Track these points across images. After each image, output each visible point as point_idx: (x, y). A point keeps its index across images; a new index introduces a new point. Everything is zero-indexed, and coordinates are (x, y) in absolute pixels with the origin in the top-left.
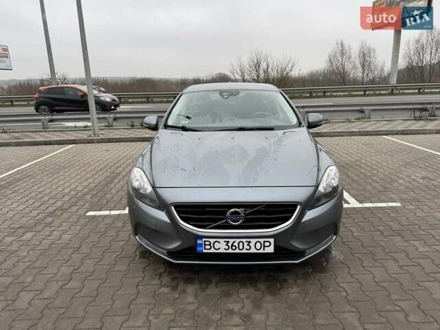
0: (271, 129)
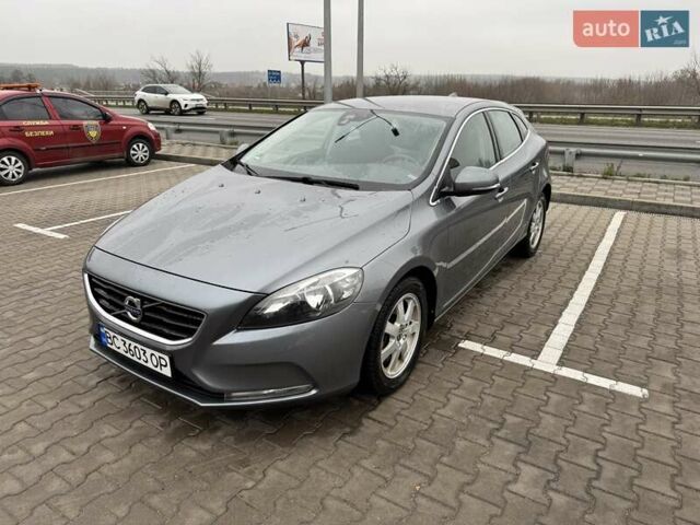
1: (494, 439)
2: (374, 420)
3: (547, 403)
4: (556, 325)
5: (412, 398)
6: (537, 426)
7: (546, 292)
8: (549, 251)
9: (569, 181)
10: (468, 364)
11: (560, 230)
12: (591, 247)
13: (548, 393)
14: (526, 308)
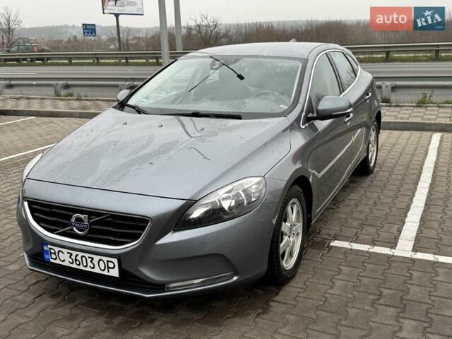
0: (238, 117)
1: (376, 306)
2: (279, 302)
3: (411, 278)
4: (404, 224)
5: (305, 284)
6: (408, 294)
7: (389, 200)
8: (384, 169)
9: (388, 111)
10: (342, 257)
11: (389, 152)
12: (419, 163)
13: (411, 272)
14: (376, 213)
